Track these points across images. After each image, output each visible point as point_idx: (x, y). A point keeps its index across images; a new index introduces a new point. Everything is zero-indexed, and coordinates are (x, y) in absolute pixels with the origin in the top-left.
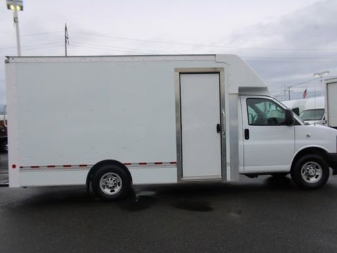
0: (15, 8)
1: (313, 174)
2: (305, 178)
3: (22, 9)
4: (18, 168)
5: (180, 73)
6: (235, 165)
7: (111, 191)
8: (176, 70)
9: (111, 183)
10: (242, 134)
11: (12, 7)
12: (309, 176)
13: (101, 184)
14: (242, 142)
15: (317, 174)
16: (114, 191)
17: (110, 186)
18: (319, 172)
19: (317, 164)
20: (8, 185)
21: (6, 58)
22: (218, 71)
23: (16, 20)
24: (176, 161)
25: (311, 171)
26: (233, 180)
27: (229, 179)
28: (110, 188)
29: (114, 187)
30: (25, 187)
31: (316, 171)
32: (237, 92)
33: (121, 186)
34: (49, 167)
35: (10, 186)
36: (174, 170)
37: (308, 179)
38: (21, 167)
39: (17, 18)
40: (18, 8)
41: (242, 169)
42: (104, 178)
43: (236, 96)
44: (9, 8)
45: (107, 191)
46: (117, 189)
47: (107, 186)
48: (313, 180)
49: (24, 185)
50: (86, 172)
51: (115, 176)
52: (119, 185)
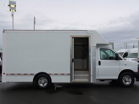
0: (13, 10)
1: (127, 81)
2: (124, 82)
3: (15, 11)
4: (6, 74)
5: (72, 38)
6: (94, 76)
7: (43, 85)
8: (71, 36)
9: (43, 82)
10: (97, 63)
11: (12, 10)
12: (126, 82)
13: (39, 82)
14: (98, 66)
15: (129, 81)
16: (44, 85)
17: (43, 83)
18: (130, 80)
19: (129, 76)
20: (1, 81)
21: (3, 31)
22: (88, 37)
23: (12, 15)
24: (70, 73)
25: (127, 79)
26: (93, 82)
27: (92, 81)
28: (43, 84)
29: (44, 83)
30: (8, 82)
31: (129, 79)
32: (96, 46)
33: (47, 83)
34: (18, 74)
35: (2, 82)
36: (69, 77)
37: (126, 83)
38: (7, 74)
39: (13, 15)
40: (14, 11)
41: (97, 78)
42: (40, 80)
43: (95, 47)
44: (10, 10)
45: (41, 85)
46: (45, 84)
47: (42, 83)
48: (128, 83)
49: (8, 81)
50: (33, 77)
51: (45, 79)
52: (46, 83)
